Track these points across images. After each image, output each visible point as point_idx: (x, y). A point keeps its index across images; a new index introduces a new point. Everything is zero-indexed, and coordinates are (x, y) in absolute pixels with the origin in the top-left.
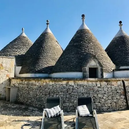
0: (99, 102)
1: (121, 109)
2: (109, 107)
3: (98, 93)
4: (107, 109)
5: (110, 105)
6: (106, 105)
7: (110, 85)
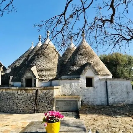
0: (16, 106)
1: (30, 112)
2: (22, 110)
3: (17, 99)
4: (21, 111)
5: (23, 109)
6: (20, 109)
7: (26, 93)
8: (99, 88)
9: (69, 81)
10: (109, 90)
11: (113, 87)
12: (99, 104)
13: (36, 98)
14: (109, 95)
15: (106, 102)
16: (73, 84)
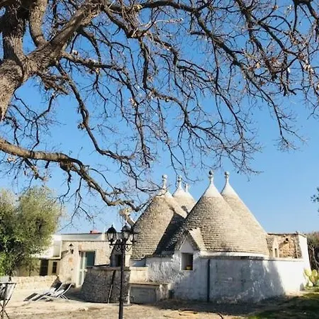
8: (197, 272)
9: (158, 259)
10: (213, 276)
11: (219, 271)
12: (196, 298)
13: (112, 283)
14: (212, 283)
15: (206, 296)
16: (163, 263)
